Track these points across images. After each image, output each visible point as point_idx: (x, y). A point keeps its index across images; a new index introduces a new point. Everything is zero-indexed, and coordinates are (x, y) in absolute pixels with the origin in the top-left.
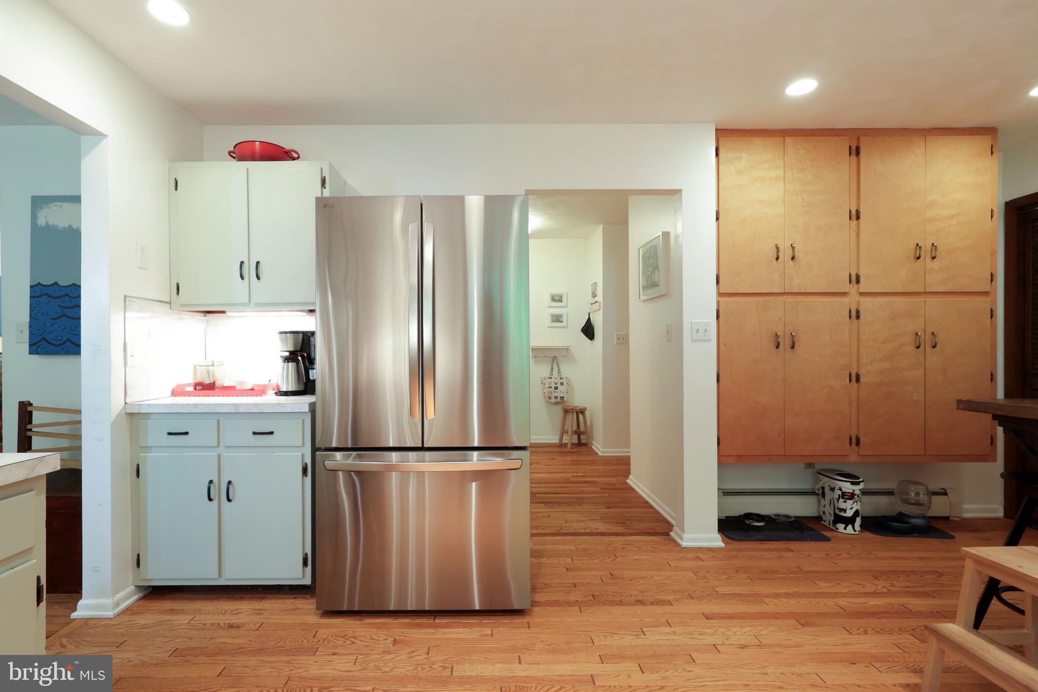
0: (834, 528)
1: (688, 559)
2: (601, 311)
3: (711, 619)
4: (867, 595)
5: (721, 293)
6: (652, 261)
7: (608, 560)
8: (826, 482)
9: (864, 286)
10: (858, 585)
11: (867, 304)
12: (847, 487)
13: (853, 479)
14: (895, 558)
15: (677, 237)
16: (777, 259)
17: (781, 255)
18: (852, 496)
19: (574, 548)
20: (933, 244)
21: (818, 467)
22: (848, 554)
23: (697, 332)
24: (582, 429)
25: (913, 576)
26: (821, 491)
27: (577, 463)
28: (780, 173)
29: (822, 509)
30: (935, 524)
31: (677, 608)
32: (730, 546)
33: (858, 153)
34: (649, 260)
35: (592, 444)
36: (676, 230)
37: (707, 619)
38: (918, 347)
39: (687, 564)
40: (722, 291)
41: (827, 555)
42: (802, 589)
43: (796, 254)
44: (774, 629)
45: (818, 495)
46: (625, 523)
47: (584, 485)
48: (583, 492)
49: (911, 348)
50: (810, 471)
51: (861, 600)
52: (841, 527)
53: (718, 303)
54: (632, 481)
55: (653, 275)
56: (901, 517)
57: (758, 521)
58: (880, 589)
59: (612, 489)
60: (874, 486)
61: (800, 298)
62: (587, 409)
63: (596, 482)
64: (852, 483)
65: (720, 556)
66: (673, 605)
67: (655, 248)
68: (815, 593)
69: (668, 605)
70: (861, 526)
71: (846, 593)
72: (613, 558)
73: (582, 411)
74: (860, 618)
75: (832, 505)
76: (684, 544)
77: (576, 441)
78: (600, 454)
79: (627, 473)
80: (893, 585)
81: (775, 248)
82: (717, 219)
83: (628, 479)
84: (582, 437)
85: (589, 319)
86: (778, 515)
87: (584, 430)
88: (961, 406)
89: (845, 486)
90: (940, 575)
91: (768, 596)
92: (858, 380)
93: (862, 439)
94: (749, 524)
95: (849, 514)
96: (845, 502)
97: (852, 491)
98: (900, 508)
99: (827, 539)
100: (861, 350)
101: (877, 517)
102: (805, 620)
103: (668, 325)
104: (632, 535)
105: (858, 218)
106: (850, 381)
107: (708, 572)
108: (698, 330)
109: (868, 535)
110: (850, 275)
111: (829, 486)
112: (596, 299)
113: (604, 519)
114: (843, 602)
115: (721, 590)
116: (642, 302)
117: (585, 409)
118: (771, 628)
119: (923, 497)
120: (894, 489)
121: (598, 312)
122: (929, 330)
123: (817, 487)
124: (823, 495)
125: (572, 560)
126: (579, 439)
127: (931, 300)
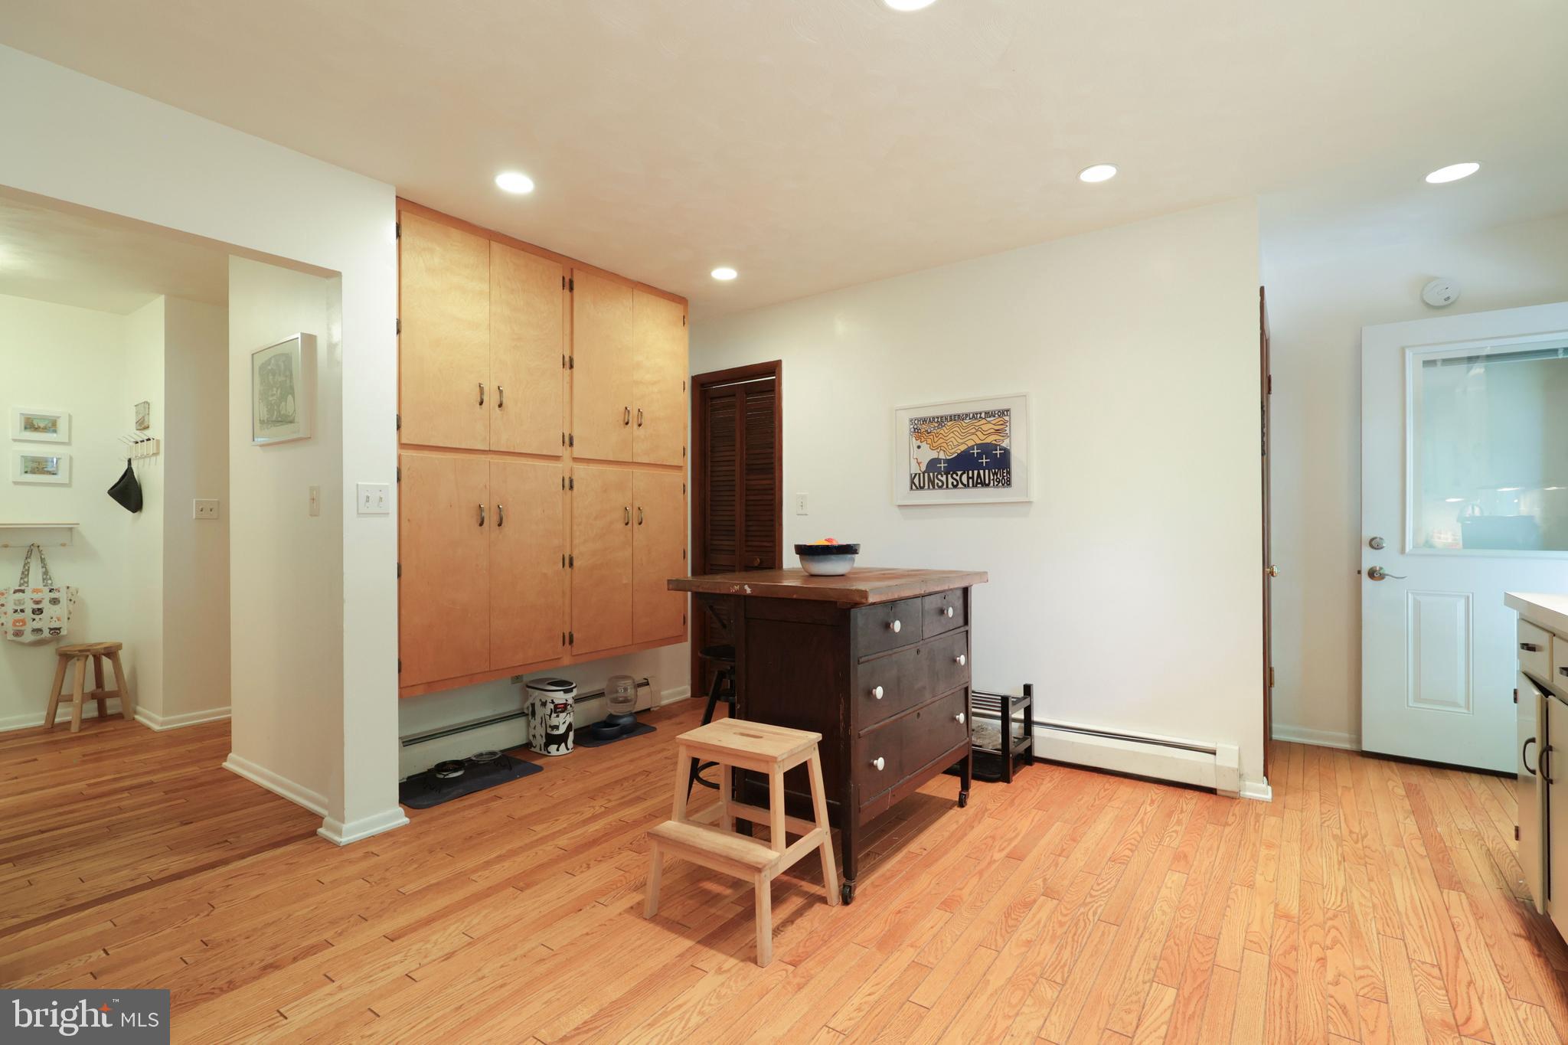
0: (546, 753)
1: (351, 862)
2: (161, 458)
3: (399, 937)
4: (586, 822)
5: (404, 444)
6: (281, 379)
7: (197, 919)
8: (536, 696)
9: (578, 450)
10: (576, 813)
11: (581, 472)
12: (560, 697)
13: (564, 685)
14: (609, 768)
15: (332, 347)
16: (481, 403)
17: (486, 398)
18: (563, 708)
19: (109, 925)
20: (639, 410)
21: (526, 679)
22: (563, 780)
23: (367, 501)
24: (110, 685)
25: (626, 784)
26: (530, 709)
27: (98, 757)
28: (485, 287)
29: (532, 731)
30: (641, 720)
31: (342, 946)
32: (416, 820)
33: (571, 289)
34: (274, 375)
35: (135, 712)
36: (330, 335)
37: (392, 941)
38: (627, 524)
39: (351, 870)
40: (404, 441)
41: (541, 789)
42: (517, 844)
43: (504, 402)
44: (486, 911)
45: (527, 715)
46: (227, 841)
47: (124, 795)
48: (121, 810)
49: (620, 525)
50: (518, 685)
51: (579, 832)
52: (553, 748)
53: (399, 458)
54: (233, 763)
55: (283, 403)
56: (610, 721)
57: (456, 770)
58: (599, 810)
59: (190, 788)
60: (587, 689)
61: (509, 460)
62: (123, 646)
63: (152, 783)
64: (566, 691)
65: (403, 839)
66: (333, 946)
67: (287, 358)
68: (532, 842)
69: (328, 947)
70: (574, 742)
71: (565, 828)
72: (206, 913)
73: (112, 652)
74: (582, 853)
75: (544, 725)
76: (344, 840)
77: (95, 714)
78: (156, 727)
79: (225, 750)
80: (610, 801)
81: (478, 388)
82: (399, 332)
83: (225, 761)
84: (109, 702)
85: (129, 473)
86: (481, 755)
87: (117, 689)
88: (671, 586)
89: (558, 697)
90: (647, 773)
91: (475, 871)
92: (571, 564)
93: (575, 636)
94: (444, 779)
95: (562, 730)
96: (558, 716)
97: (565, 702)
98: (610, 710)
99: (539, 769)
100: (575, 528)
101: (588, 727)
102: (523, 882)
103: (312, 489)
104: (243, 857)
105: (571, 367)
106: (563, 566)
107: (387, 870)
108: (368, 497)
109: (582, 750)
110: (563, 436)
111: (540, 700)
112: (148, 433)
113: (174, 848)
114: (563, 841)
115: (411, 888)
116: (258, 448)
117: (119, 647)
118: (484, 912)
119: (631, 692)
120: (603, 689)
121: (153, 458)
122: (637, 505)
123: (526, 705)
124: (533, 714)
125: (105, 950)
126: (101, 706)
127: (638, 472)
